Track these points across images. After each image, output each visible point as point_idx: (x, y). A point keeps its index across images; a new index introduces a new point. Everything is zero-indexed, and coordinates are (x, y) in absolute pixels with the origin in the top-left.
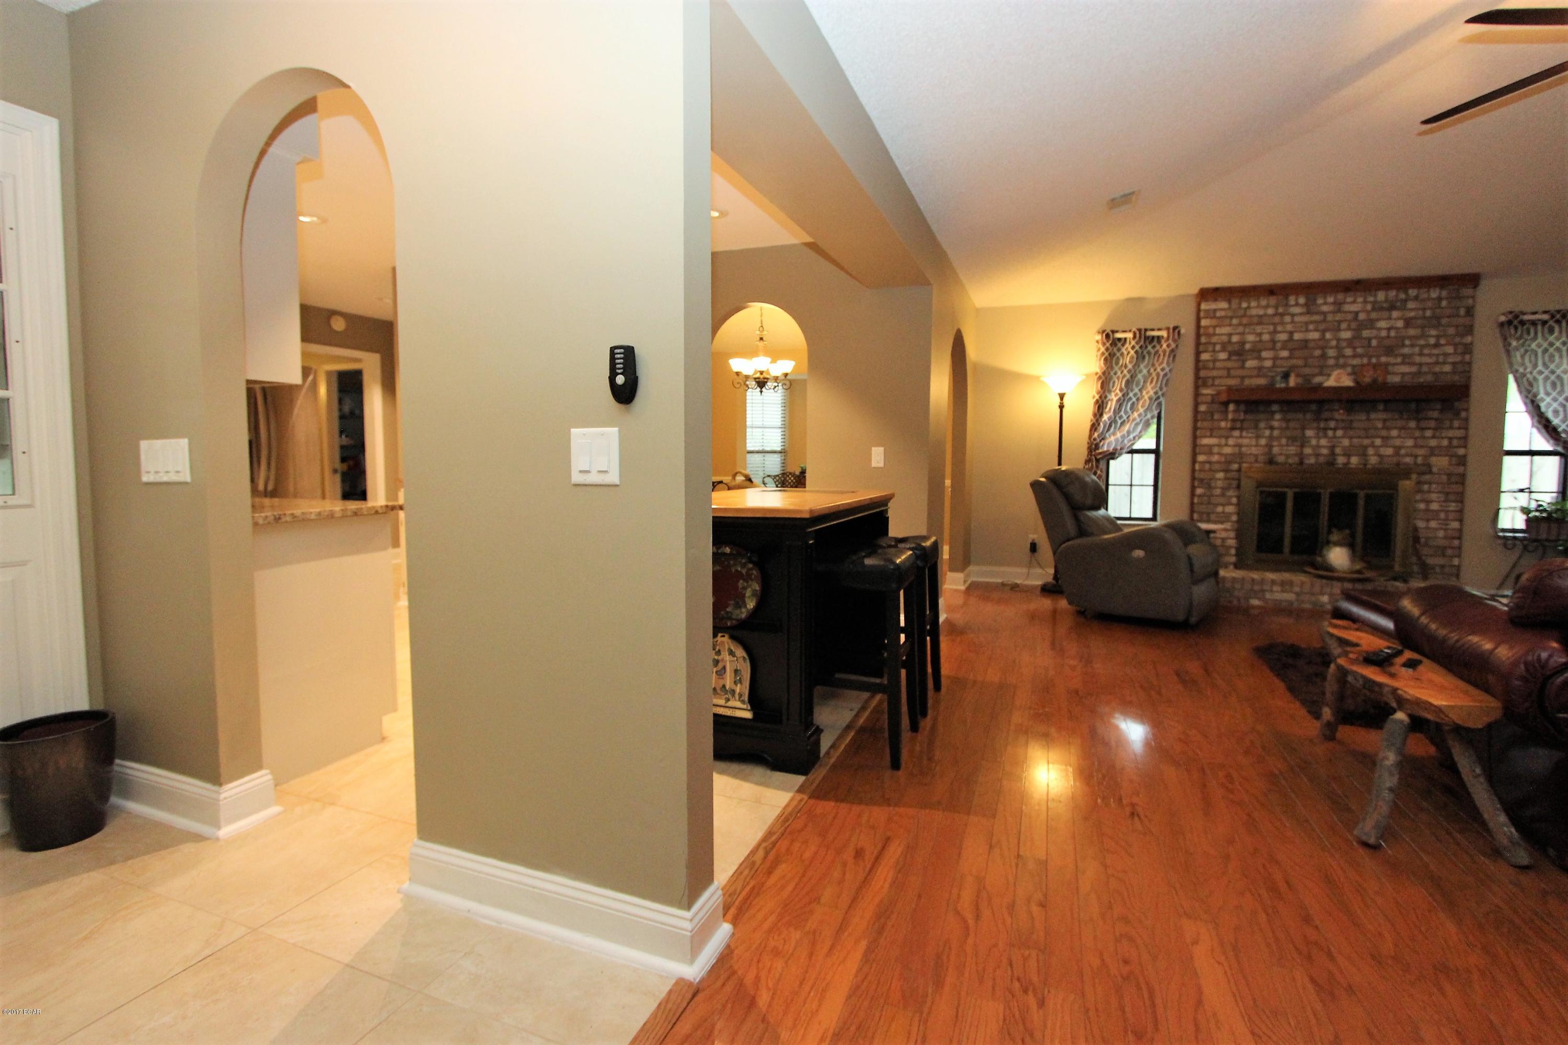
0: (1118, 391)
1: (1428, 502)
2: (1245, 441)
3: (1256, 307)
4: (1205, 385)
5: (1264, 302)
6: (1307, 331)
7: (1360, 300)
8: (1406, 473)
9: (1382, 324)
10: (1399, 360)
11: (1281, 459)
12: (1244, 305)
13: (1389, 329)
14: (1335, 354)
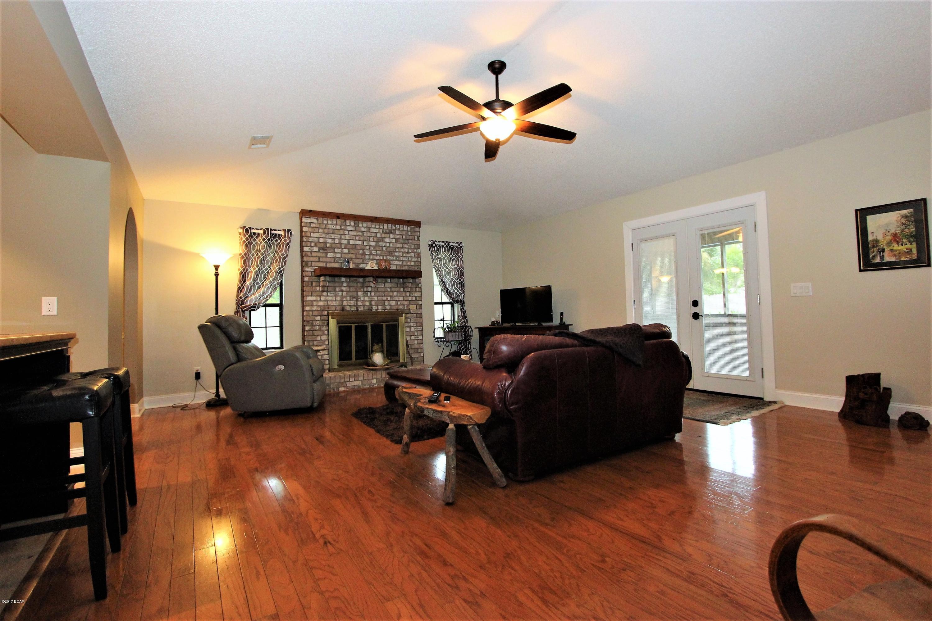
0: (255, 266)
1: (410, 327)
2: (330, 298)
3: (333, 224)
4: (307, 266)
5: (335, 222)
6: (356, 240)
7: (377, 227)
8: (400, 313)
9: (387, 240)
10: (395, 258)
11: (348, 308)
12: (325, 222)
13: (390, 243)
14: (369, 253)
